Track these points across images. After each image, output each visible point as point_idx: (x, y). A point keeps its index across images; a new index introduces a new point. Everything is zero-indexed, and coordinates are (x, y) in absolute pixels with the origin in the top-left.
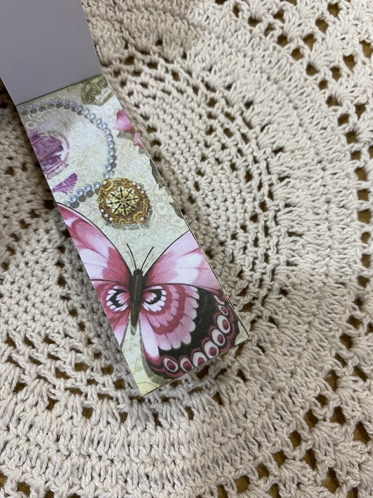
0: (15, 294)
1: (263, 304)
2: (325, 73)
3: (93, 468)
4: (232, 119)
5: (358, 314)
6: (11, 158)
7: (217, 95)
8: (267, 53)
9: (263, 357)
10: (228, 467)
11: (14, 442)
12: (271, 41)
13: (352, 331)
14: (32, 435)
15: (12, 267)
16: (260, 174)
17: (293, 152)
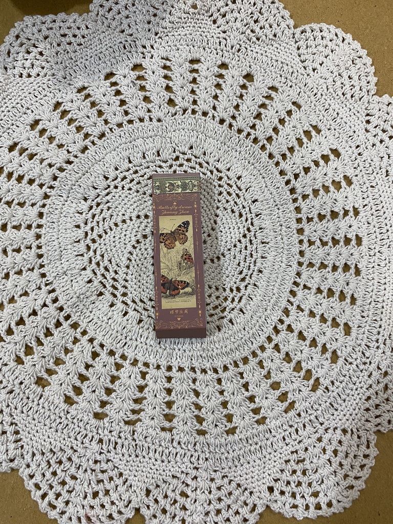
0: (134, 280)
1: (251, 277)
2: (278, 157)
3: (177, 354)
4: (231, 186)
5: (298, 280)
6: (124, 215)
7: (222, 175)
8: (248, 148)
9: (251, 302)
10: (238, 353)
11: (140, 345)
12: (249, 142)
13: (295, 289)
14: (148, 342)
15: (131, 267)
16: (246, 214)
17: (262, 201)
